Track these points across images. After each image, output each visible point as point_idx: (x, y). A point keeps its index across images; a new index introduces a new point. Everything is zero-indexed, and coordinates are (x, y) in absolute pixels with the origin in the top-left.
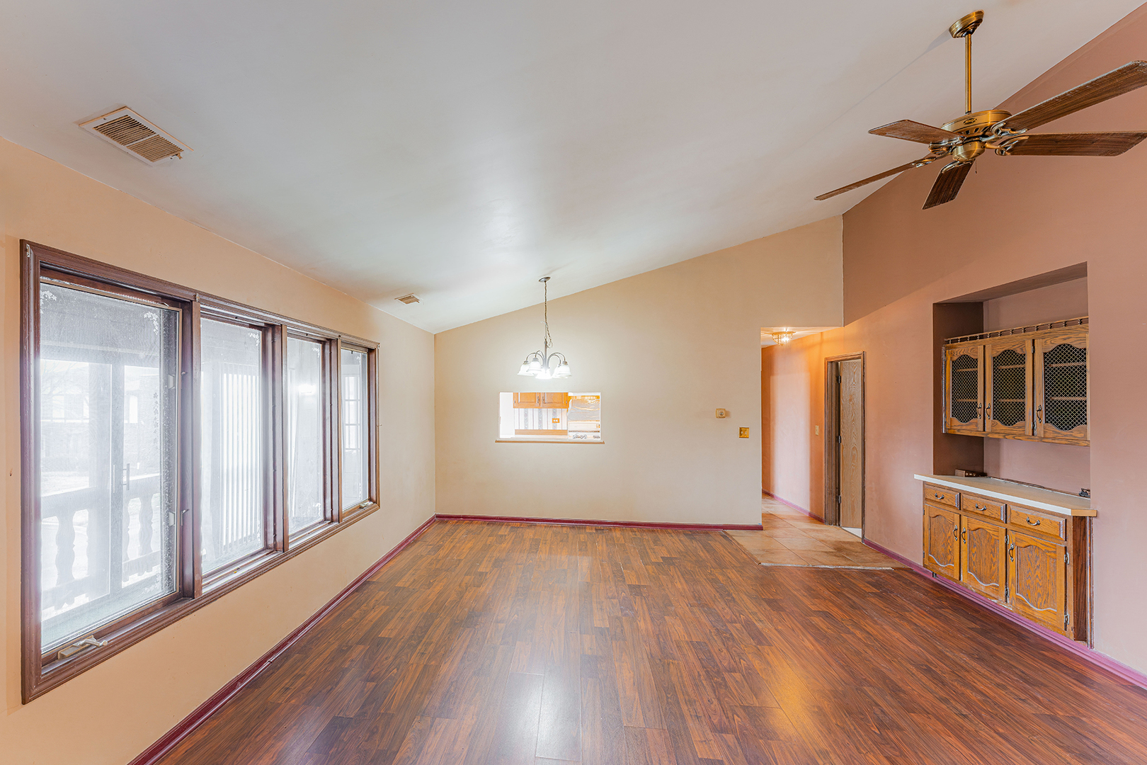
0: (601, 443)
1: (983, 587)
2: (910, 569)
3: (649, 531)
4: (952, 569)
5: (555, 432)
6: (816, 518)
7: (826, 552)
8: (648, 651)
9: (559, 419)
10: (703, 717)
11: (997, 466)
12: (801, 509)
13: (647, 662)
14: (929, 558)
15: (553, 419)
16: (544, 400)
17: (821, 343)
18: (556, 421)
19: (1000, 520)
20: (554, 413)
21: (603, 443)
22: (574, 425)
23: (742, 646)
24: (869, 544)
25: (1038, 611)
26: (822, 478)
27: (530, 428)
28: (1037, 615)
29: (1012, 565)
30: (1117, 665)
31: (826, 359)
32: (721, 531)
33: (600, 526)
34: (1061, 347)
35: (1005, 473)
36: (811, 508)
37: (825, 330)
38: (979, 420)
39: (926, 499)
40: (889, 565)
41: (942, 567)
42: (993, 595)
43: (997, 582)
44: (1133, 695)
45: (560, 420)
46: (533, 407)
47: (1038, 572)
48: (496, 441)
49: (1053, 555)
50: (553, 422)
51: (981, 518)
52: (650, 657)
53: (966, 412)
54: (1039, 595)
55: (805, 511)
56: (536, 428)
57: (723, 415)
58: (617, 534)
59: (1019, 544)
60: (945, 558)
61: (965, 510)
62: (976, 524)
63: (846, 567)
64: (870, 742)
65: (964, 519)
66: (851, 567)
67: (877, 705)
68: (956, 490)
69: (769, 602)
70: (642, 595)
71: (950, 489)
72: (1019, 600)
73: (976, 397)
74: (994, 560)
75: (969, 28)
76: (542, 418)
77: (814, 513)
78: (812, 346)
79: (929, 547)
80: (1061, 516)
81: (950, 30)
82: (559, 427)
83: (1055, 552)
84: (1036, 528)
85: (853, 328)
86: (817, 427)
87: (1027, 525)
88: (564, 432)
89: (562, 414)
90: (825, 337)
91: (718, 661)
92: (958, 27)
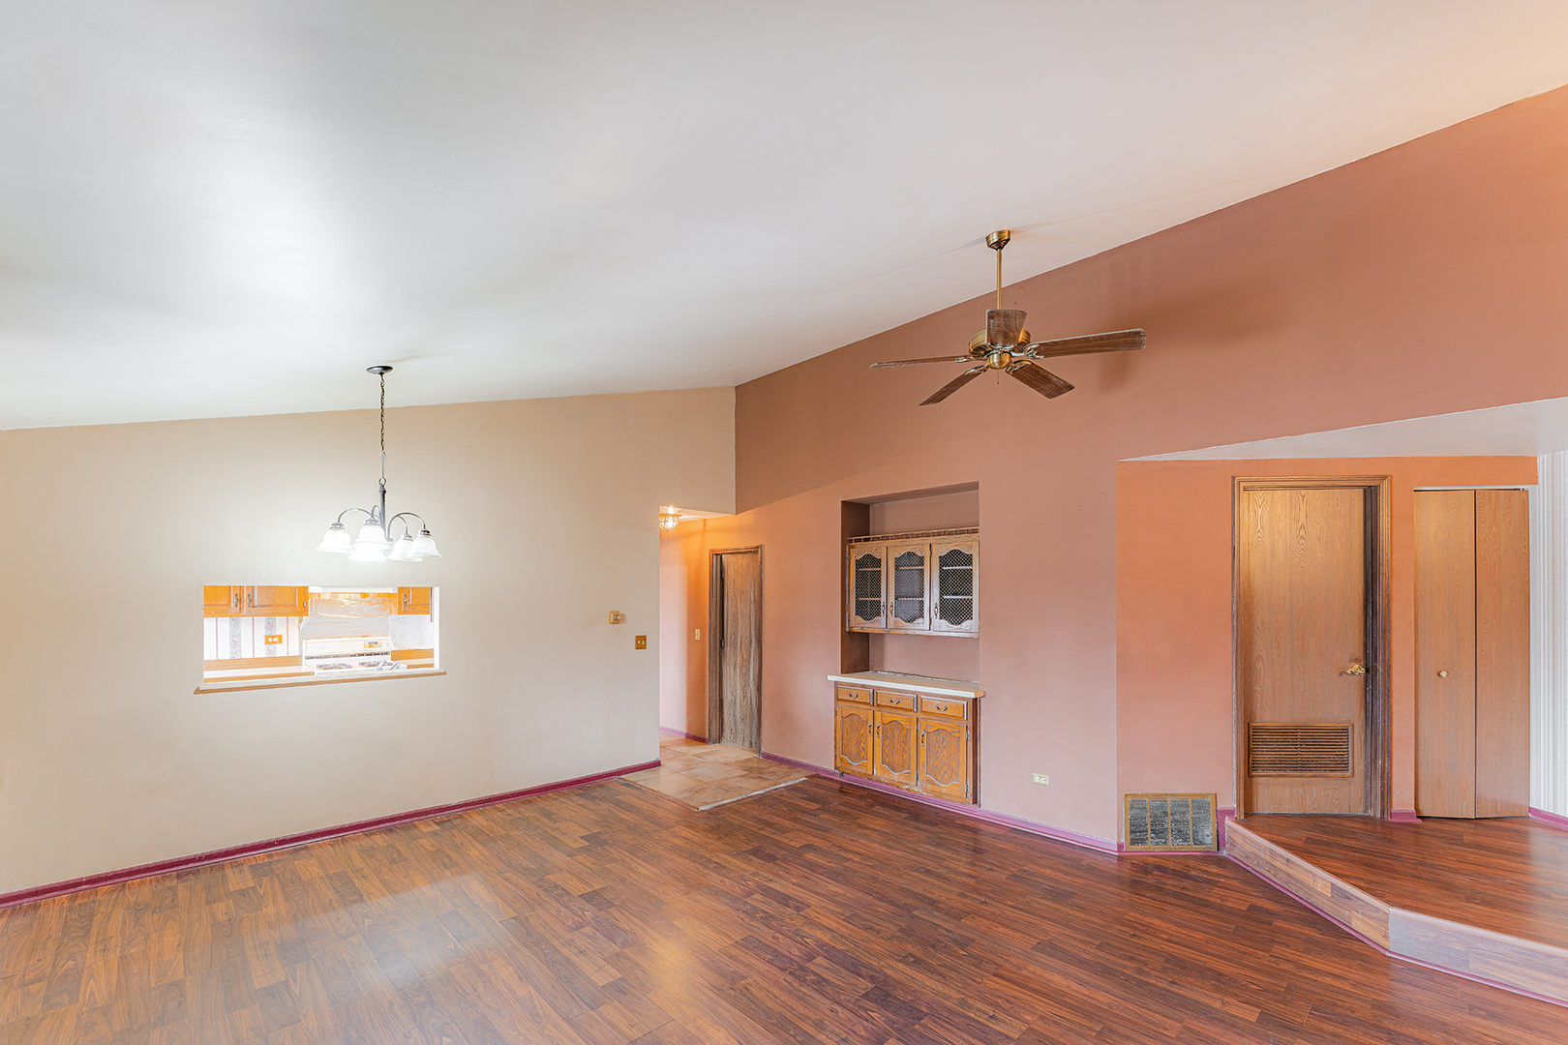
0: (440, 674)
1: (896, 776)
2: (817, 776)
3: (523, 802)
4: (866, 766)
5: (272, 661)
6: (696, 738)
7: (741, 776)
8: (706, 984)
9: (280, 637)
10: (849, 1037)
11: (882, 661)
12: (673, 731)
13: (719, 1000)
14: (842, 759)
15: (267, 637)
16: (251, 600)
17: (704, 531)
18: (272, 639)
19: (912, 710)
20: (270, 626)
21: (445, 673)
22: (314, 647)
23: (788, 921)
24: (768, 757)
25: (944, 788)
26: (704, 691)
27: (246, 654)
28: (944, 791)
29: (923, 749)
30: (1006, 818)
31: (712, 551)
32: (616, 778)
33: (439, 817)
34: (955, 552)
35: (888, 666)
36: (689, 726)
37: (709, 515)
38: (883, 618)
39: (837, 699)
40: (799, 775)
41: (856, 767)
42: (904, 781)
43: (909, 768)
44: (1020, 837)
45: (284, 639)
46: (223, 614)
47: (944, 753)
48: (198, 691)
49: (957, 735)
50: (267, 642)
51: (895, 711)
52: (717, 992)
53: (868, 610)
54: (945, 772)
55: (680, 733)
56: (225, 654)
57: (617, 619)
58: (477, 819)
59: (929, 730)
60: (858, 757)
61: (878, 705)
62: (889, 717)
63: (773, 788)
64: (973, 968)
65: (878, 714)
66: (778, 786)
67: (939, 926)
68: (869, 687)
69: (755, 852)
70: (614, 905)
71: (863, 686)
72: (929, 781)
73: (880, 596)
74: (906, 748)
75: (1000, 245)
76: (239, 636)
77: (692, 733)
78: (691, 534)
79: (841, 748)
80: (963, 699)
81: (987, 238)
82: (280, 651)
83: (959, 732)
84: (945, 713)
85: (747, 518)
86: (697, 631)
87: (938, 712)
88: (294, 660)
89: (289, 629)
90: (709, 525)
91: (787, 954)
92: (995, 238)
